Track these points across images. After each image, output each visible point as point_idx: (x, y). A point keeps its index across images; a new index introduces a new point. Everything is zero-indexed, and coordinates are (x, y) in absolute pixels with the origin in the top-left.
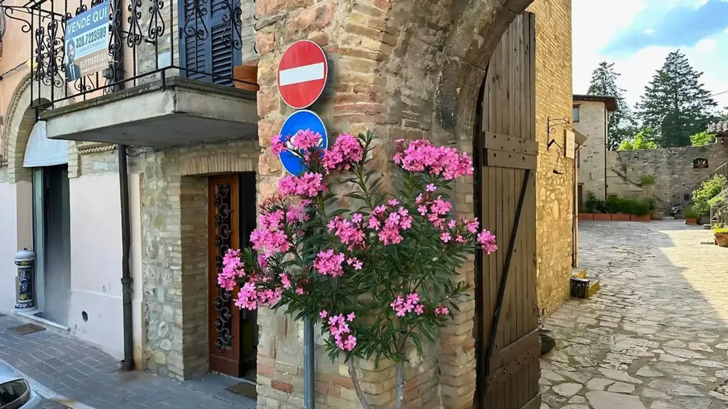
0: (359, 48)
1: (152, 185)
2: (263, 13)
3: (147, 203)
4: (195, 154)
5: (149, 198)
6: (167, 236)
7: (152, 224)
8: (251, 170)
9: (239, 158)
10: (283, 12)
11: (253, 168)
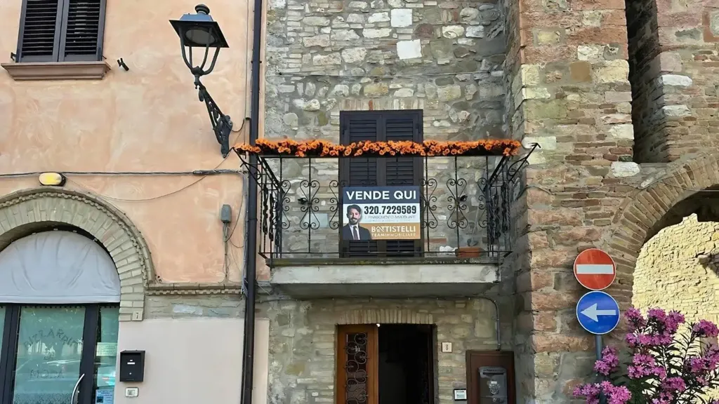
0: (622, 258)
1: (289, 332)
2: (537, 222)
3: (279, 350)
4: (360, 306)
5: (281, 345)
6: (311, 382)
7: (283, 371)
8: (431, 323)
9: (418, 312)
10: (555, 225)
11: (434, 321)
